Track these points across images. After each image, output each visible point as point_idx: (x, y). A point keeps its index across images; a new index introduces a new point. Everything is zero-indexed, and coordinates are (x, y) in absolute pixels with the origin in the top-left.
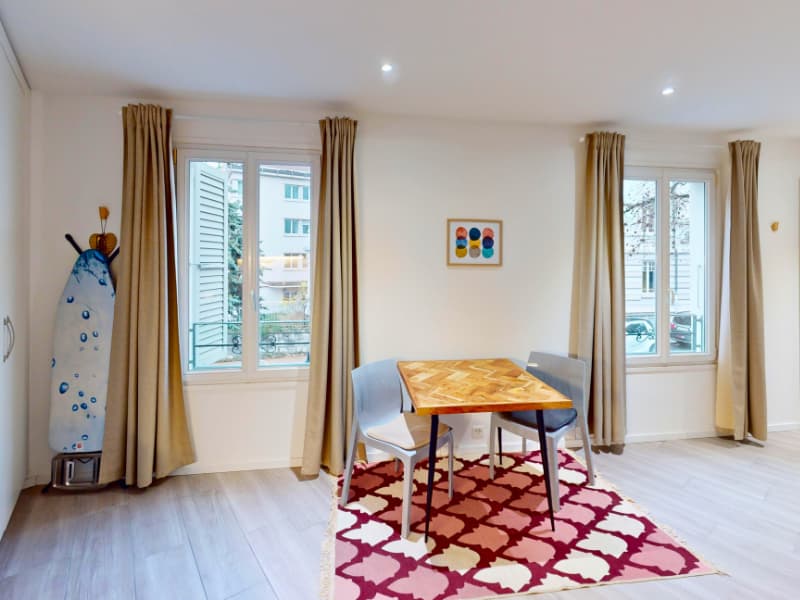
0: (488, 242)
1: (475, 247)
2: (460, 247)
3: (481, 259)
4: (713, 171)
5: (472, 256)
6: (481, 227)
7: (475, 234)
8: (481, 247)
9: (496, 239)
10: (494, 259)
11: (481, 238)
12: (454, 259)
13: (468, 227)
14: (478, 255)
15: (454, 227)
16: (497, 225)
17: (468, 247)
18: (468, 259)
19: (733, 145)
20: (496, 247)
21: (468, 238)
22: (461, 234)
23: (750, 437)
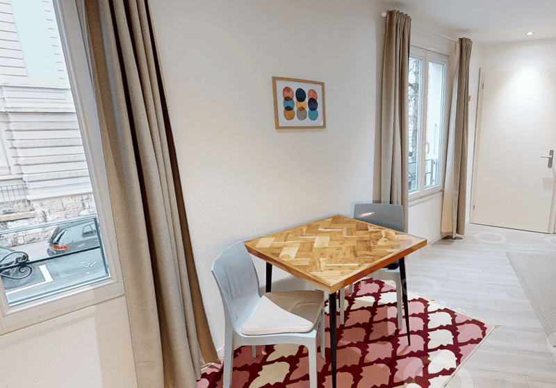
0: (313, 103)
1: (302, 109)
2: (288, 109)
3: (308, 122)
4: (448, 57)
5: (299, 118)
6: (306, 88)
7: (301, 95)
8: (307, 109)
9: (319, 101)
10: (319, 122)
11: (307, 100)
12: (283, 121)
13: (294, 87)
14: (305, 117)
15: (281, 86)
16: (320, 87)
17: (295, 109)
18: (296, 121)
19: (461, 40)
20: (319, 109)
21: (295, 99)
22: (288, 95)
23: (457, 235)
